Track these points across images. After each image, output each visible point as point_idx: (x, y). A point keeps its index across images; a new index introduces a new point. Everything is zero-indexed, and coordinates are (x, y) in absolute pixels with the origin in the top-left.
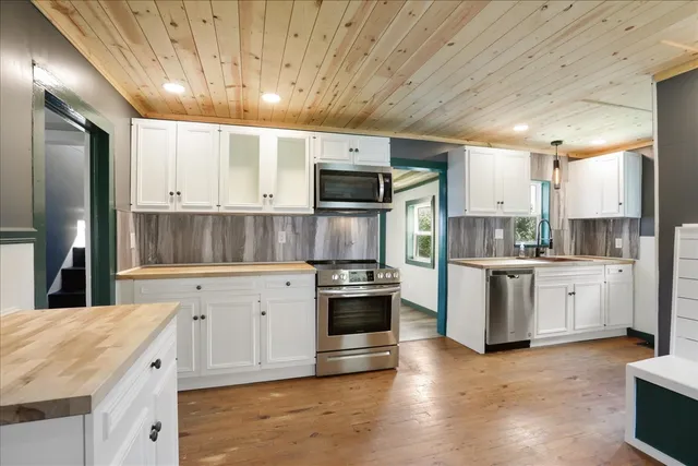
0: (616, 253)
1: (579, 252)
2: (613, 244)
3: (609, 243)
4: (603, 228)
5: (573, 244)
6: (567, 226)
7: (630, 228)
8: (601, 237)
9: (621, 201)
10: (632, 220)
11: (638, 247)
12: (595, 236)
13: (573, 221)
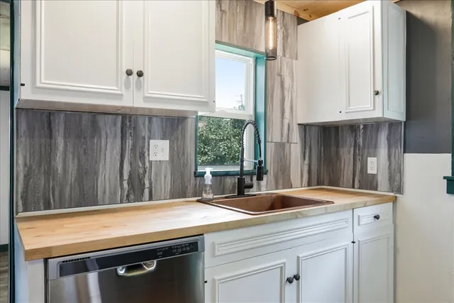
0: (369, 183)
1: (314, 180)
2: (364, 167)
3: (359, 166)
4: (349, 140)
5: (306, 168)
6: (296, 136)
7: (389, 139)
8: (347, 154)
9: (379, 88)
10: (392, 124)
11: (400, 171)
12: (337, 153)
13: (305, 127)
